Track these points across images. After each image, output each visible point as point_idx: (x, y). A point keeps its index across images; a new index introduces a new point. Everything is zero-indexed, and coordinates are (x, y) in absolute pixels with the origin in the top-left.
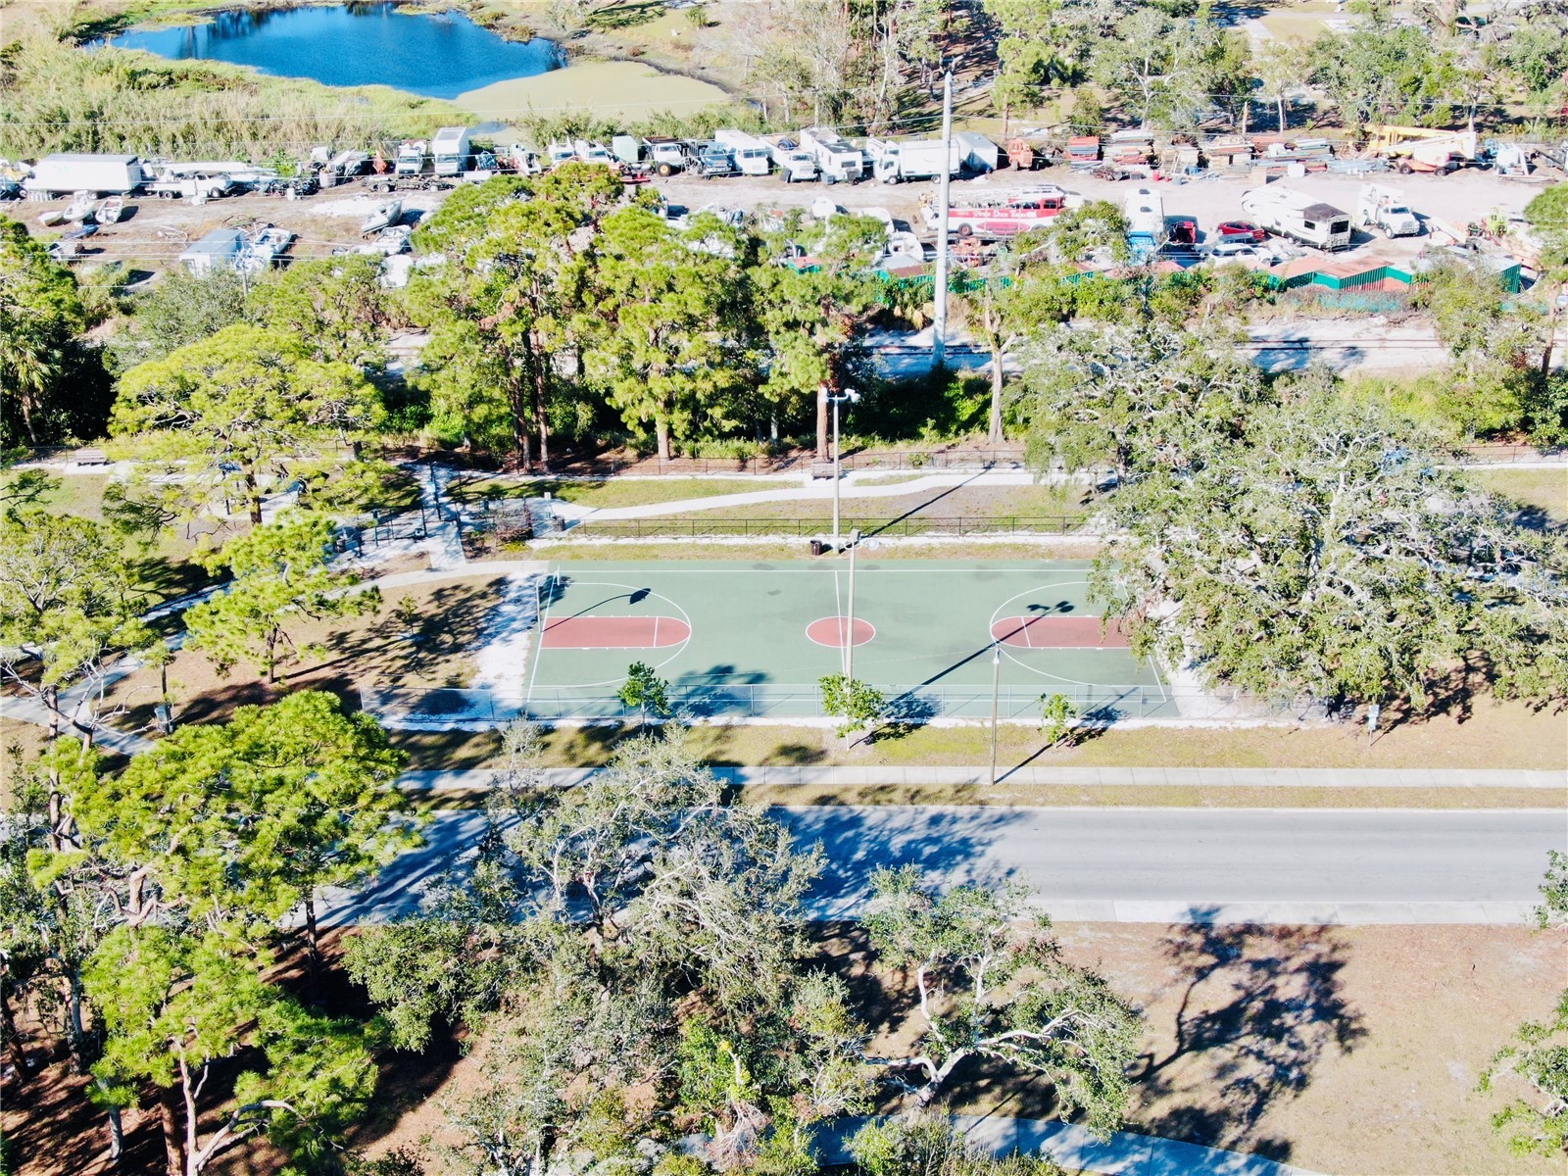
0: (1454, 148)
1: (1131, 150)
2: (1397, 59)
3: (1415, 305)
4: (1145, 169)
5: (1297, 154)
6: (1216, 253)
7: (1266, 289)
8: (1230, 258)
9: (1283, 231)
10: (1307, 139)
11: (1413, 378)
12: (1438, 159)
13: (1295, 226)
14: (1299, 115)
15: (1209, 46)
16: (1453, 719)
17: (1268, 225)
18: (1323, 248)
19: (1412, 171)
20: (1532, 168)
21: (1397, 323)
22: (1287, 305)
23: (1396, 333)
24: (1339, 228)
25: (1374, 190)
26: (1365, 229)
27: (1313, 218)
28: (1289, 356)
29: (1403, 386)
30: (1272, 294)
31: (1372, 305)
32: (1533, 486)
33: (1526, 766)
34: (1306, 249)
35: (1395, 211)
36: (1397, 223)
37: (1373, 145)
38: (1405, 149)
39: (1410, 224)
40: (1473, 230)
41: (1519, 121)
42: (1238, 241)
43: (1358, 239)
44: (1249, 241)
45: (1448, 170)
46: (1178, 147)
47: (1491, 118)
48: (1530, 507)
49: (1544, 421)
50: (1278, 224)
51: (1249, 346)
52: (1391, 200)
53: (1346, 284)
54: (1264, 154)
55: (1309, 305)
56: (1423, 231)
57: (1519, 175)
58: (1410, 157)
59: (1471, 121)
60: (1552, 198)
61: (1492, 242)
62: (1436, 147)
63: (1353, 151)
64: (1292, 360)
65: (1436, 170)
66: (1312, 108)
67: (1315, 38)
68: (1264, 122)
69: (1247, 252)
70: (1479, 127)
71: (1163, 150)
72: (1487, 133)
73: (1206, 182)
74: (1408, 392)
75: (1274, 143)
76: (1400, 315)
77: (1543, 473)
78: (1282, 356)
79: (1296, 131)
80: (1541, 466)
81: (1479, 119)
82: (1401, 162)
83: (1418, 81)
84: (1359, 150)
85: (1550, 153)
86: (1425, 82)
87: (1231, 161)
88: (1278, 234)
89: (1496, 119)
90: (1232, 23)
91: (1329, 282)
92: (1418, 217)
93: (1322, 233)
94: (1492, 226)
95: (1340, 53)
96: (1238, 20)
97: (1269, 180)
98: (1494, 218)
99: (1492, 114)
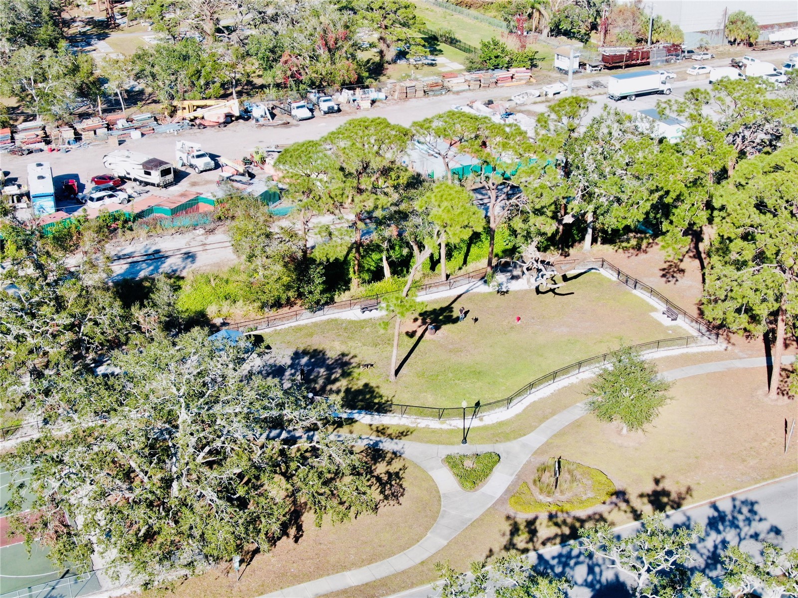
0: (227, 111)
1: (31, 134)
2: (185, 60)
3: (220, 218)
4: (42, 145)
5: (136, 124)
6: (92, 199)
7: (126, 221)
8: (100, 202)
9: (133, 178)
10: (140, 113)
11: (226, 269)
12: (219, 118)
13: (139, 174)
14: (134, 98)
15: (70, 65)
16: (291, 540)
17: (122, 175)
18: (158, 186)
19: (205, 127)
20: (273, 116)
21: (212, 231)
22: (141, 231)
23: (212, 238)
24: (165, 173)
25: (183, 144)
26: (183, 169)
27: (149, 169)
28: (150, 265)
29: (221, 275)
30: (130, 224)
31: (193, 222)
32: (311, 335)
33: (345, 568)
34: (148, 188)
35: (198, 156)
36: (201, 163)
37: (179, 113)
38: (199, 113)
39: (209, 163)
40: (247, 162)
41: (262, 87)
42: (104, 190)
43: (179, 176)
44: (111, 189)
45: (226, 123)
46: (61, 129)
47: (246, 87)
48: (315, 351)
49: (310, 292)
50: (128, 174)
51: (122, 261)
52: (195, 149)
53: (175, 212)
54: (115, 127)
55: (155, 228)
56: (217, 166)
57: (267, 122)
58: (203, 118)
59: (234, 91)
60: (289, 155)
61: (259, 168)
62: (217, 110)
63: (168, 118)
64: (151, 268)
65: (219, 124)
66: (142, 92)
67: (134, 52)
68: (113, 106)
69: (110, 196)
70: (240, 94)
71: (52, 131)
72: (244, 97)
73: (82, 149)
74: (225, 278)
75: (120, 119)
76: (212, 226)
77: (315, 325)
78: (144, 265)
79: (133, 109)
80: (313, 320)
81: (239, 88)
82: (198, 122)
83: (199, 72)
84: (171, 117)
85: (282, 106)
86: (203, 73)
87: (95, 133)
88: (130, 179)
89: (248, 88)
90: (89, 44)
91: (164, 211)
92: (213, 157)
93: (155, 177)
94: (257, 158)
95: (151, 60)
96: (93, 42)
97: (121, 143)
98: (257, 153)
99: (246, 84)
